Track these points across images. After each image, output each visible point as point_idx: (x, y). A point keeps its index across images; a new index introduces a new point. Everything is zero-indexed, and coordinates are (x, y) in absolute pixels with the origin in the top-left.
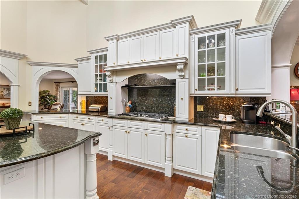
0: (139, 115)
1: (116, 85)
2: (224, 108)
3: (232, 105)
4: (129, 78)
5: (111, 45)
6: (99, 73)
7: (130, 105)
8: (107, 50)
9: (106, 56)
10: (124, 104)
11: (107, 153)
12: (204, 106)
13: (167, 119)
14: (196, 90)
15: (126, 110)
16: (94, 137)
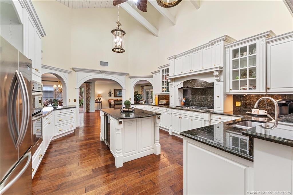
0: (189, 107)
1: (174, 87)
2: (261, 104)
3: (269, 102)
4: (184, 82)
5: (171, 62)
6: (164, 80)
7: (184, 101)
8: (169, 66)
9: (168, 69)
10: (180, 100)
11: (168, 130)
12: (242, 102)
13: (208, 111)
14: (231, 90)
15: (181, 104)
16: (158, 115)
